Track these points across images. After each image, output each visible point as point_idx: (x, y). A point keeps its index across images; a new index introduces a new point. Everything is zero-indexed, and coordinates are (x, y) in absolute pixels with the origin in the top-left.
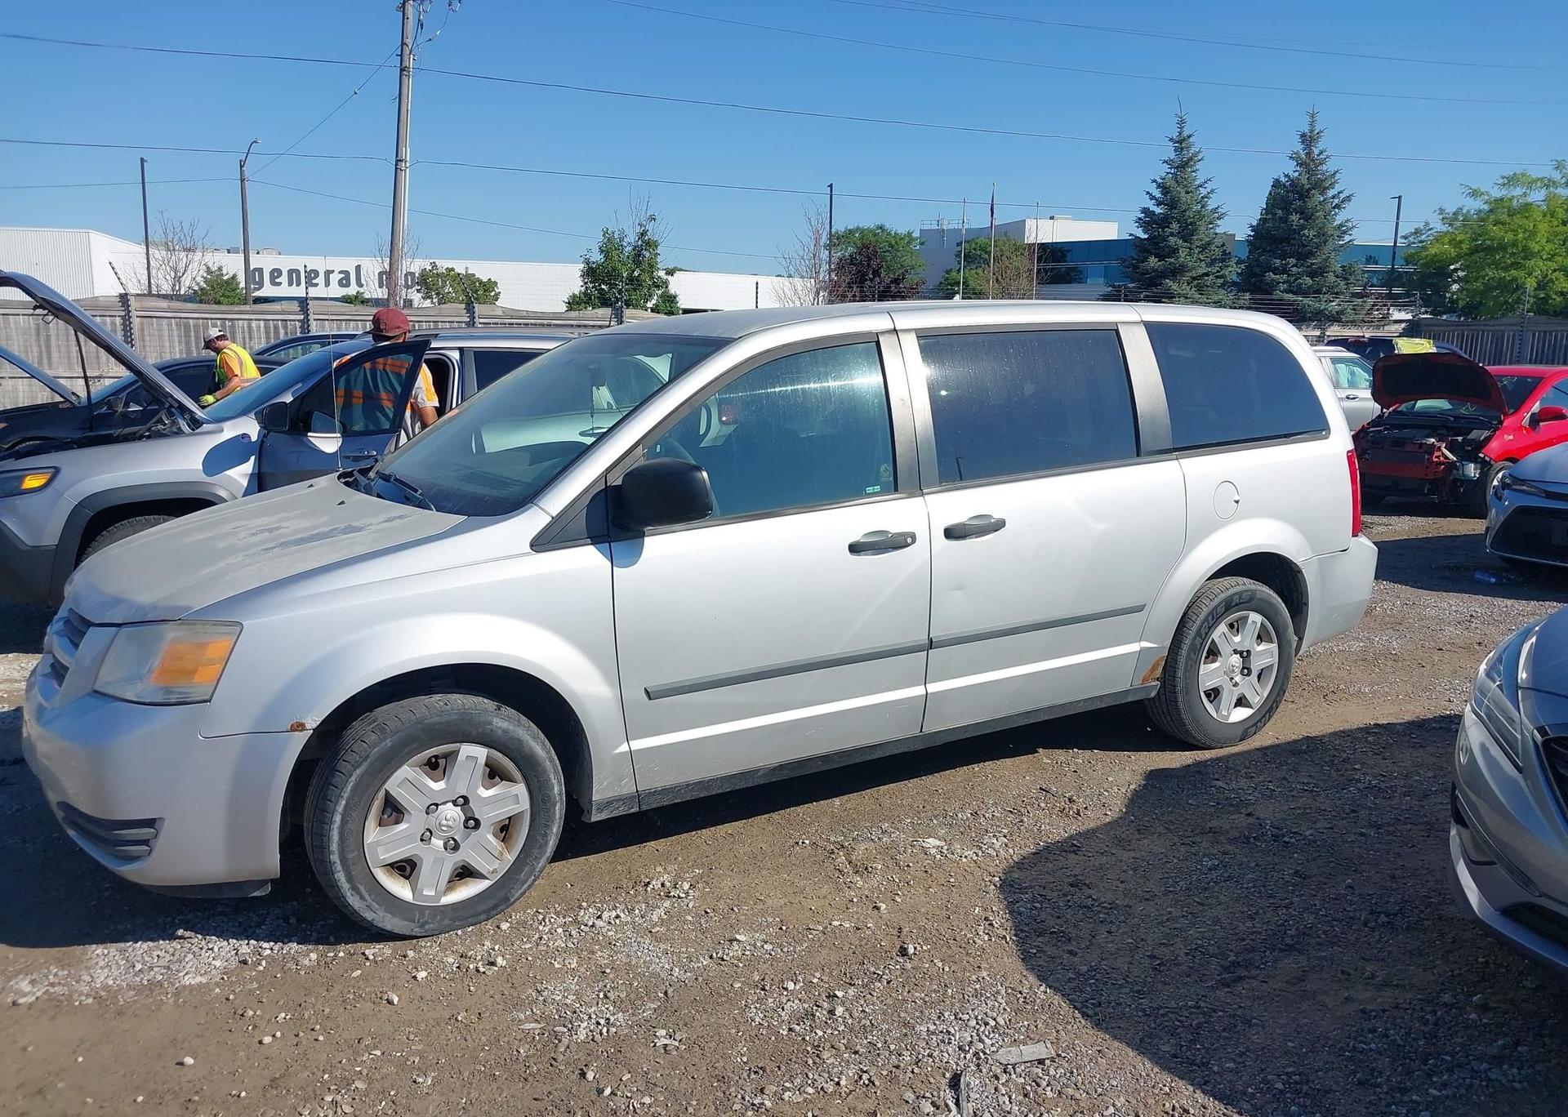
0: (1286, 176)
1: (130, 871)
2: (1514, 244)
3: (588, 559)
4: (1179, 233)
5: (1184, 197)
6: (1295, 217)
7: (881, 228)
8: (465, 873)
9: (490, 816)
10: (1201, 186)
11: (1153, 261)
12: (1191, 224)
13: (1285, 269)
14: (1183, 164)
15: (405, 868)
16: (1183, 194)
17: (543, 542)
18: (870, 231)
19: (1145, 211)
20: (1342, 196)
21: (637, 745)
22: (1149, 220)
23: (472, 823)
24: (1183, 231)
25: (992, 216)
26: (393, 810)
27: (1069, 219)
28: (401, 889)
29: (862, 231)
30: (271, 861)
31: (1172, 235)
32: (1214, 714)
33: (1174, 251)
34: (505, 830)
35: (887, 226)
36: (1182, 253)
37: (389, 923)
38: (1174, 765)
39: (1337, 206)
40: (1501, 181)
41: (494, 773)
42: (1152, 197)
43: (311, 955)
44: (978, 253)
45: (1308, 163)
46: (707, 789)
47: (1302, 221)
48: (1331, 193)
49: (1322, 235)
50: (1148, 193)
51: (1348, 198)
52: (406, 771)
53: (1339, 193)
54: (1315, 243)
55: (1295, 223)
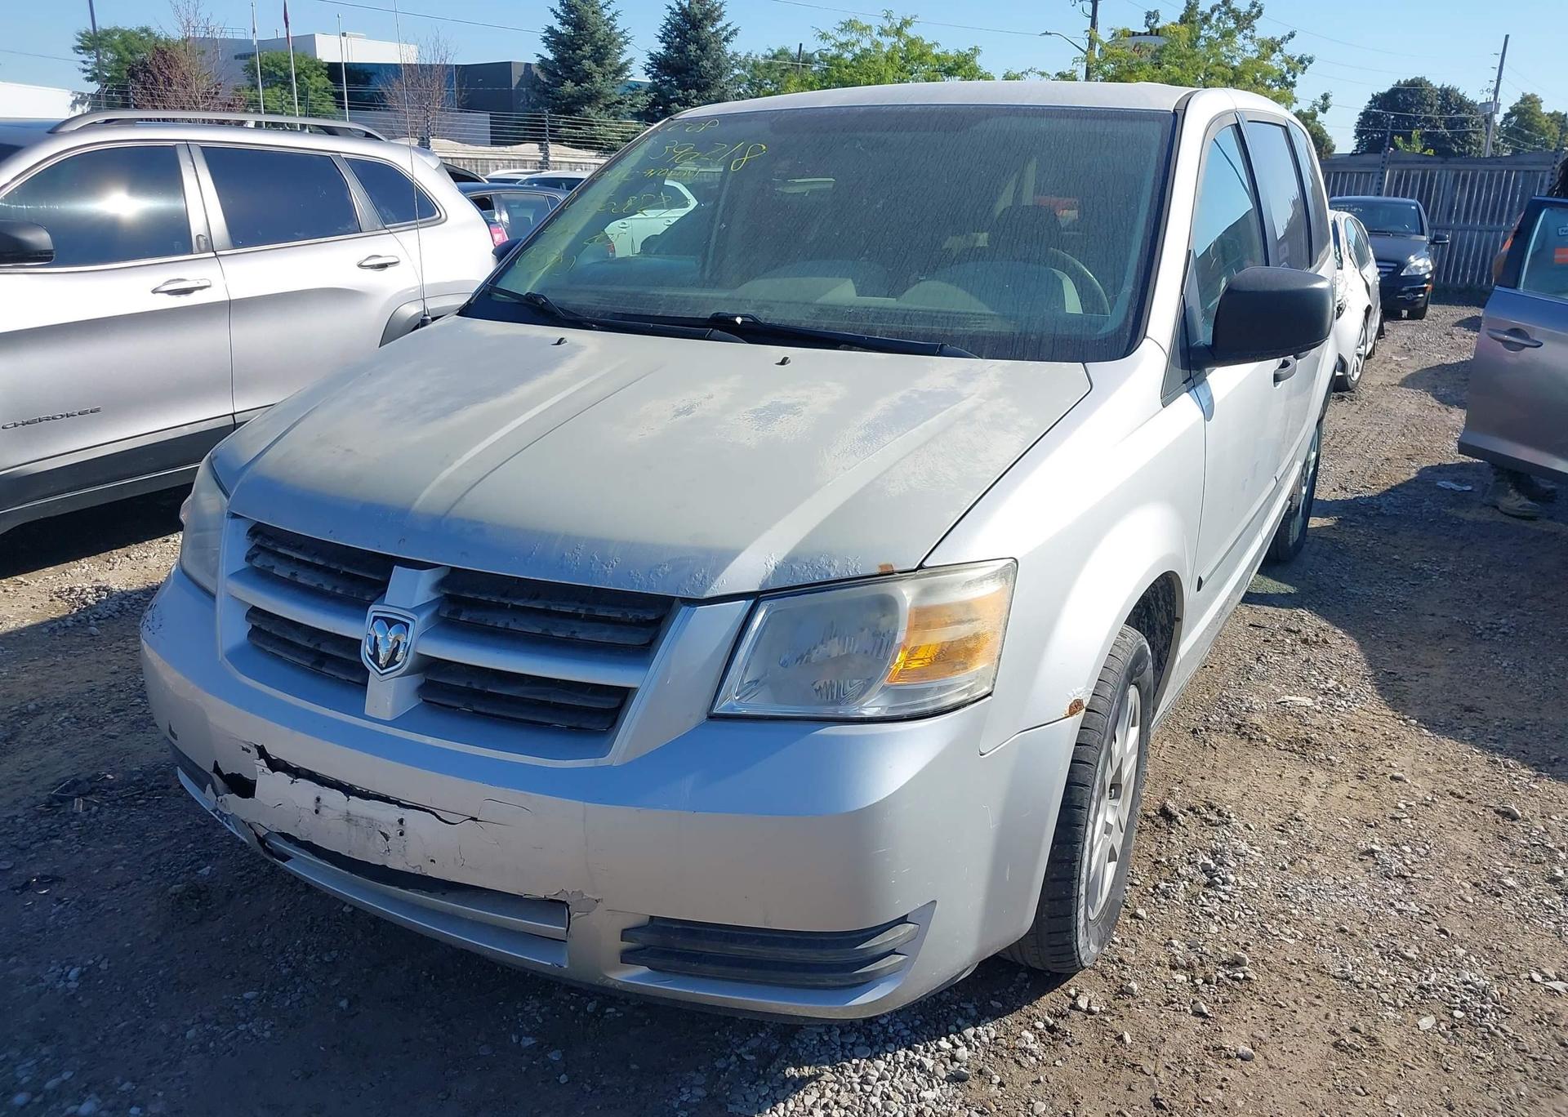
0: (679, 4)
4: (590, 57)
5: (592, 18)
6: (692, 47)
7: (146, 30)
10: (605, 7)
11: (569, 87)
12: (602, 46)
13: (687, 100)
16: (590, 14)
18: (134, 34)
19: (551, 30)
20: (730, 29)
22: (554, 39)
24: (595, 54)
27: (362, 37)
29: (123, 33)
31: (584, 57)
33: (588, 76)
35: (155, 29)
36: (598, 78)
39: (726, 39)
40: (840, 26)
42: (557, 16)
47: (698, 52)
48: (719, 25)
49: (717, 65)
50: (552, 10)
51: (735, 32)
53: (727, 25)
54: (711, 75)
55: (693, 53)
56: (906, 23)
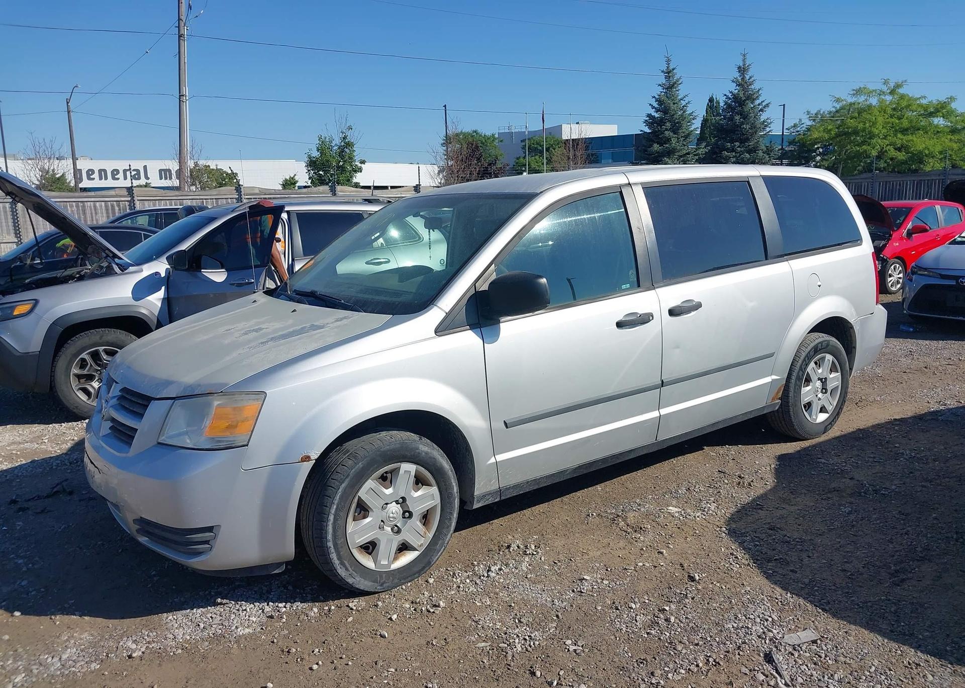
0: (731, 92)
1: (197, 563)
2: (864, 130)
3: (468, 339)
4: (671, 128)
5: (673, 107)
6: (737, 117)
7: (475, 132)
8: (404, 547)
9: (418, 509)
10: (682, 100)
11: (656, 147)
12: (678, 123)
13: (733, 149)
14: (670, 87)
15: (370, 548)
16: (672, 105)
17: (442, 329)
18: (469, 134)
19: (649, 116)
20: (764, 104)
21: (501, 457)
22: (651, 121)
23: (407, 514)
24: (673, 127)
25: (543, 123)
26: (363, 510)
27: (588, 123)
28: (367, 562)
29: (464, 134)
30: (289, 550)
31: (666, 130)
32: (809, 418)
33: (668, 140)
34: (426, 518)
35: (479, 131)
36: (674, 141)
37: (362, 583)
38: (791, 451)
39: (761, 110)
40: (852, 93)
41: (419, 481)
42: (653, 107)
43: (315, 610)
44: (536, 146)
45: (743, 84)
46: (538, 484)
47: (742, 120)
48: (757, 102)
49: (753, 127)
50: (650, 105)
51: (767, 105)
52: (370, 484)
53: (762, 102)
54: (750, 133)
55: (738, 121)
56: (898, 86)
